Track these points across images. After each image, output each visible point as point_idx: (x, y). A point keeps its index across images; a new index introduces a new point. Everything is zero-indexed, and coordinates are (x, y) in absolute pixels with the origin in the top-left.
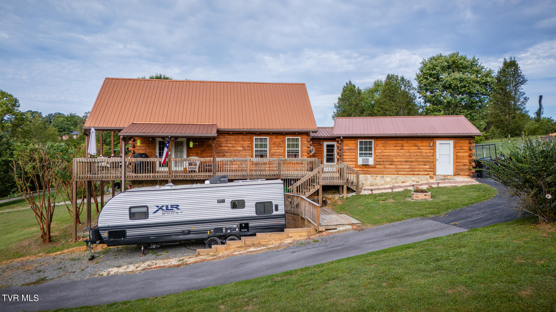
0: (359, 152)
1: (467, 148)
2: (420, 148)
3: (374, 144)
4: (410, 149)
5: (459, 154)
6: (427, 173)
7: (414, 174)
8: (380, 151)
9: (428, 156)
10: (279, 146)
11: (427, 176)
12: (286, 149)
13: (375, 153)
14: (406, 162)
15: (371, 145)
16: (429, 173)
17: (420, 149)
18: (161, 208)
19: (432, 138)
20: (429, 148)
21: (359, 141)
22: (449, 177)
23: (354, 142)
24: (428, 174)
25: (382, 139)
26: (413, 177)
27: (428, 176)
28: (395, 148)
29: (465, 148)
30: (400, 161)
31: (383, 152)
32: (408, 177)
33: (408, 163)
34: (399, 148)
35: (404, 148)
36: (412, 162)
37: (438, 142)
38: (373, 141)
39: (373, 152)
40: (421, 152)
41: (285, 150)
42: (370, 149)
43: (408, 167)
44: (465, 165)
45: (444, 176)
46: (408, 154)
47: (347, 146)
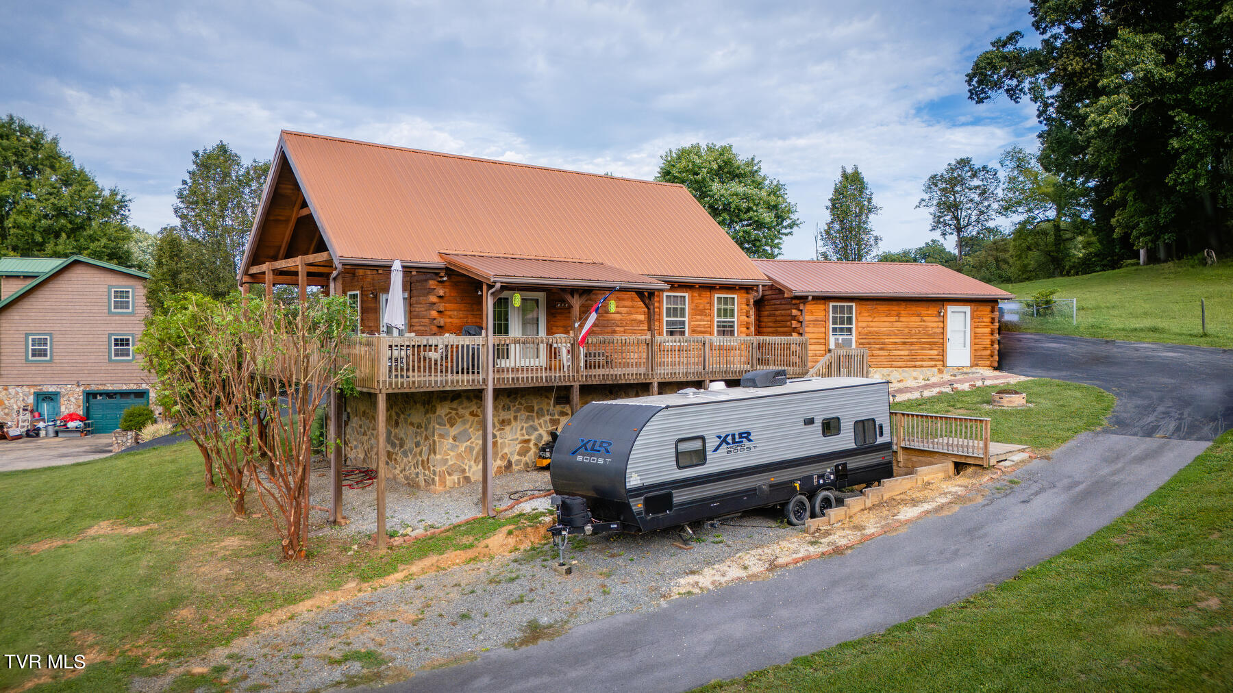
0: (831, 326)
1: (988, 320)
2: (925, 318)
3: (856, 310)
4: (909, 321)
5: (978, 330)
6: (933, 363)
7: (915, 367)
8: (864, 324)
9: (935, 333)
10: (702, 312)
11: (933, 369)
12: (716, 319)
13: (857, 327)
14: (904, 343)
15: (851, 313)
16: (937, 363)
17: (924, 321)
18: (724, 441)
19: (941, 302)
20: (937, 319)
21: (831, 304)
22: (965, 370)
23: (822, 307)
24: (935, 366)
25: (868, 303)
26: (914, 371)
27: (935, 370)
28: (886, 319)
29: (985, 320)
30: (895, 343)
31: (868, 326)
32: (907, 372)
33: (908, 347)
34: (894, 319)
35: (902, 319)
36: (912, 344)
37: (950, 309)
38: (854, 304)
39: (854, 326)
40: (926, 327)
41: (712, 321)
42: (850, 321)
43: (906, 353)
44: (985, 349)
45: (958, 368)
46: (906, 331)
47: (812, 313)
